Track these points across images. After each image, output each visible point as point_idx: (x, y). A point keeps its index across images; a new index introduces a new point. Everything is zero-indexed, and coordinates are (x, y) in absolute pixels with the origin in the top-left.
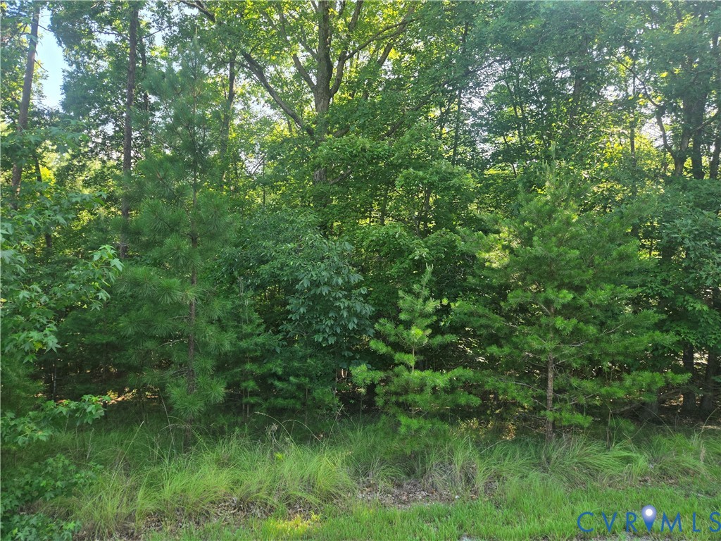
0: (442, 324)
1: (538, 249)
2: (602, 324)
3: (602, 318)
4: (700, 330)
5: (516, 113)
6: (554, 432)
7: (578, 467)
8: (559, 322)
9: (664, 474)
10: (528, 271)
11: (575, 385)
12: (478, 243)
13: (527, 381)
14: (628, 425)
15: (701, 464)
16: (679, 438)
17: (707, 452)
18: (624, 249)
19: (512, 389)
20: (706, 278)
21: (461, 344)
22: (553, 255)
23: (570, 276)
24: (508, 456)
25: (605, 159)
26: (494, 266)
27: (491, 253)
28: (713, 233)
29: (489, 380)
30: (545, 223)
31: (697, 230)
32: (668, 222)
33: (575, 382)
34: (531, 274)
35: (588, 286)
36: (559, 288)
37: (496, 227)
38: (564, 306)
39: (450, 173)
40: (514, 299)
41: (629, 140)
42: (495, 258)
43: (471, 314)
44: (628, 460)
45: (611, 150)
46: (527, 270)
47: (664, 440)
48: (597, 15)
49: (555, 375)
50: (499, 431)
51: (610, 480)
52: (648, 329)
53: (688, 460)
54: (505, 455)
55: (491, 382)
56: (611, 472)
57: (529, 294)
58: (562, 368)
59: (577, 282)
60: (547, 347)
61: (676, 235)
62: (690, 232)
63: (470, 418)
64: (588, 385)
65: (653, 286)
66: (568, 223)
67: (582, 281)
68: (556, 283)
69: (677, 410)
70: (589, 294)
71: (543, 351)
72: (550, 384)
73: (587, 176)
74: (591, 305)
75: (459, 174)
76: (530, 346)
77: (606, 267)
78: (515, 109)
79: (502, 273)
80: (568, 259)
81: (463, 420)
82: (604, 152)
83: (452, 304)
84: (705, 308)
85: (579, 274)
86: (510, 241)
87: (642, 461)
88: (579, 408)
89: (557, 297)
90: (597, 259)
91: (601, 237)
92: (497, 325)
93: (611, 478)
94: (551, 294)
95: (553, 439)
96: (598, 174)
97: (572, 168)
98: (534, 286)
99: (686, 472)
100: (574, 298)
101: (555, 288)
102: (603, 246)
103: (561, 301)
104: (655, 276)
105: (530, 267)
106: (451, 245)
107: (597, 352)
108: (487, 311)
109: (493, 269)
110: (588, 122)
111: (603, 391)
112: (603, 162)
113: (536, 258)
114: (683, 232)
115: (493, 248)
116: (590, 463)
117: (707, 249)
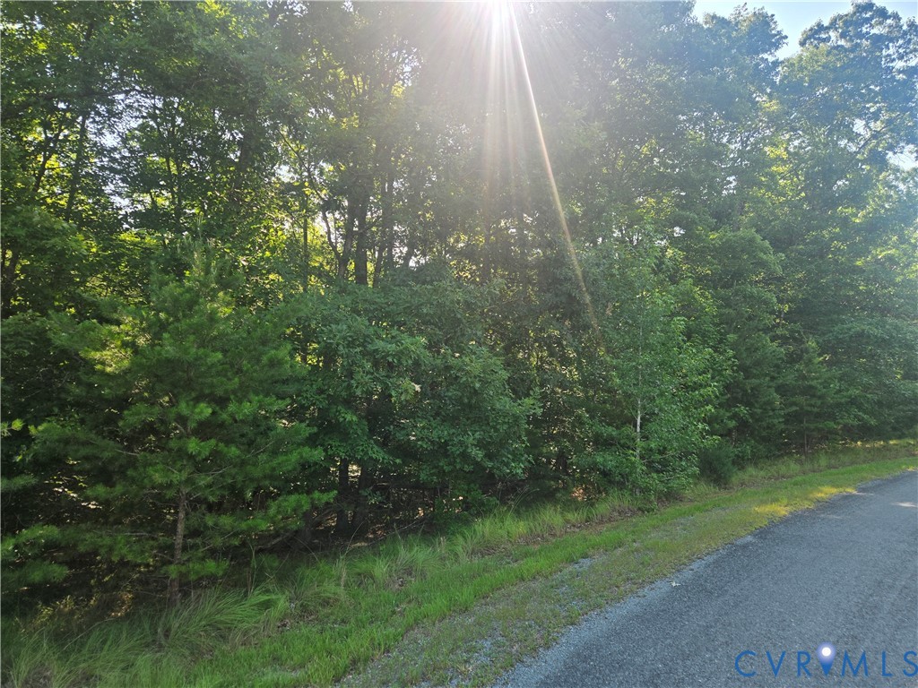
0: (18, 458)
1: (169, 349)
2: (251, 443)
3: (251, 435)
4: (350, 442)
5: (169, 166)
6: (180, 591)
7: (206, 631)
8: (193, 445)
9: (305, 611)
10: (159, 379)
11: (210, 523)
12: (82, 336)
13: (149, 529)
14: (271, 562)
15: (341, 590)
16: (322, 565)
17: (348, 574)
18: (275, 355)
19: (122, 544)
20: (357, 387)
21: (59, 486)
22: (190, 358)
23: (212, 386)
24: (109, 643)
25: (268, 247)
26: (108, 369)
27: (104, 353)
28: (365, 341)
29: (88, 536)
30: (184, 316)
31: (350, 337)
32: (325, 326)
33: (210, 520)
34: (161, 382)
35: (232, 397)
36: (197, 400)
37: (115, 316)
38: (201, 424)
39: (47, 229)
40: (133, 418)
41: (302, 230)
42: (112, 359)
43: (67, 442)
44: (267, 605)
45: (274, 238)
46: (156, 376)
47: (308, 572)
48: (260, 79)
49: (187, 514)
50: (108, 606)
51: (244, 636)
52: (299, 445)
53: (330, 589)
54: (104, 642)
55: (89, 538)
56: (245, 626)
57: (157, 409)
58: (195, 504)
59: (219, 392)
60: (174, 480)
61: (332, 341)
62: (344, 338)
63: (60, 597)
64: (226, 521)
65: (309, 396)
66: (212, 318)
67: (226, 391)
68: (193, 395)
69: (330, 532)
70: (232, 407)
71: (170, 485)
72: (181, 528)
73: (245, 263)
74: (236, 421)
75: (64, 233)
76: (151, 481)
77: (255, 374)
78: (168, 162)
79: (119, 381)
80: (209, 364)
81: (46, 603)
82: (267, 238)
83: (32, 428)
84: (355, 418)
85: (222, 383)
86: (135, 336)
87: (282, 602)
88: (213, 553)
89: (193, 412)
90: (246, 365)
91: (252, 339)
92: (107, 455)
93: (245, 633)
94: (183, 408)
95: (178, 601)
96: (258, 263)
97: (228, 251)
98: (167, 399)
99: (326, 603)
100: (214, 413)
101: (192, 400)
102: (255, 349)
103: (197, 417)
104: (312, 385)
105: (159, 373)
106: (42, 338)
107: (240, 478)
108: (92, 435)
109: (108, 375)
110: (252, 200)
111: (244, 526)
112: (265, 250)
113: (168, 361)
114: (338, 337)
115: (108, 346)
116: (221, 622)
117: (359, 357)
